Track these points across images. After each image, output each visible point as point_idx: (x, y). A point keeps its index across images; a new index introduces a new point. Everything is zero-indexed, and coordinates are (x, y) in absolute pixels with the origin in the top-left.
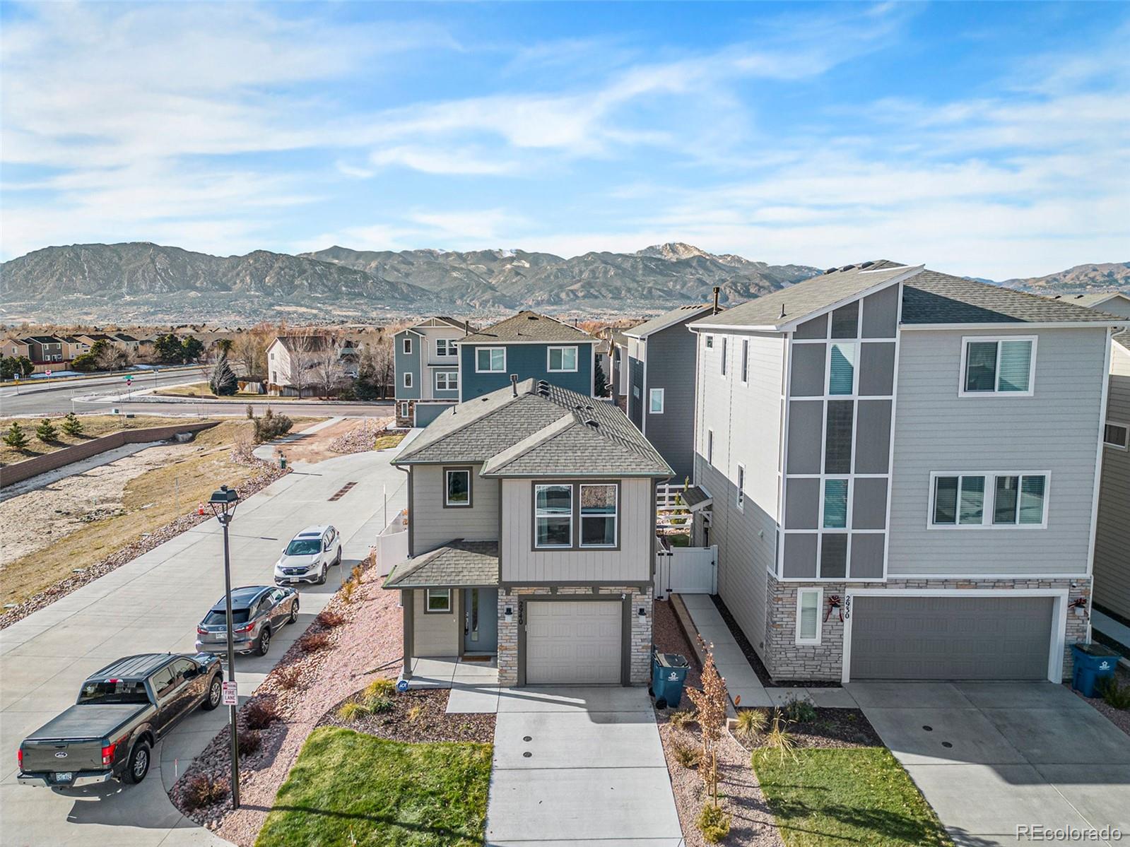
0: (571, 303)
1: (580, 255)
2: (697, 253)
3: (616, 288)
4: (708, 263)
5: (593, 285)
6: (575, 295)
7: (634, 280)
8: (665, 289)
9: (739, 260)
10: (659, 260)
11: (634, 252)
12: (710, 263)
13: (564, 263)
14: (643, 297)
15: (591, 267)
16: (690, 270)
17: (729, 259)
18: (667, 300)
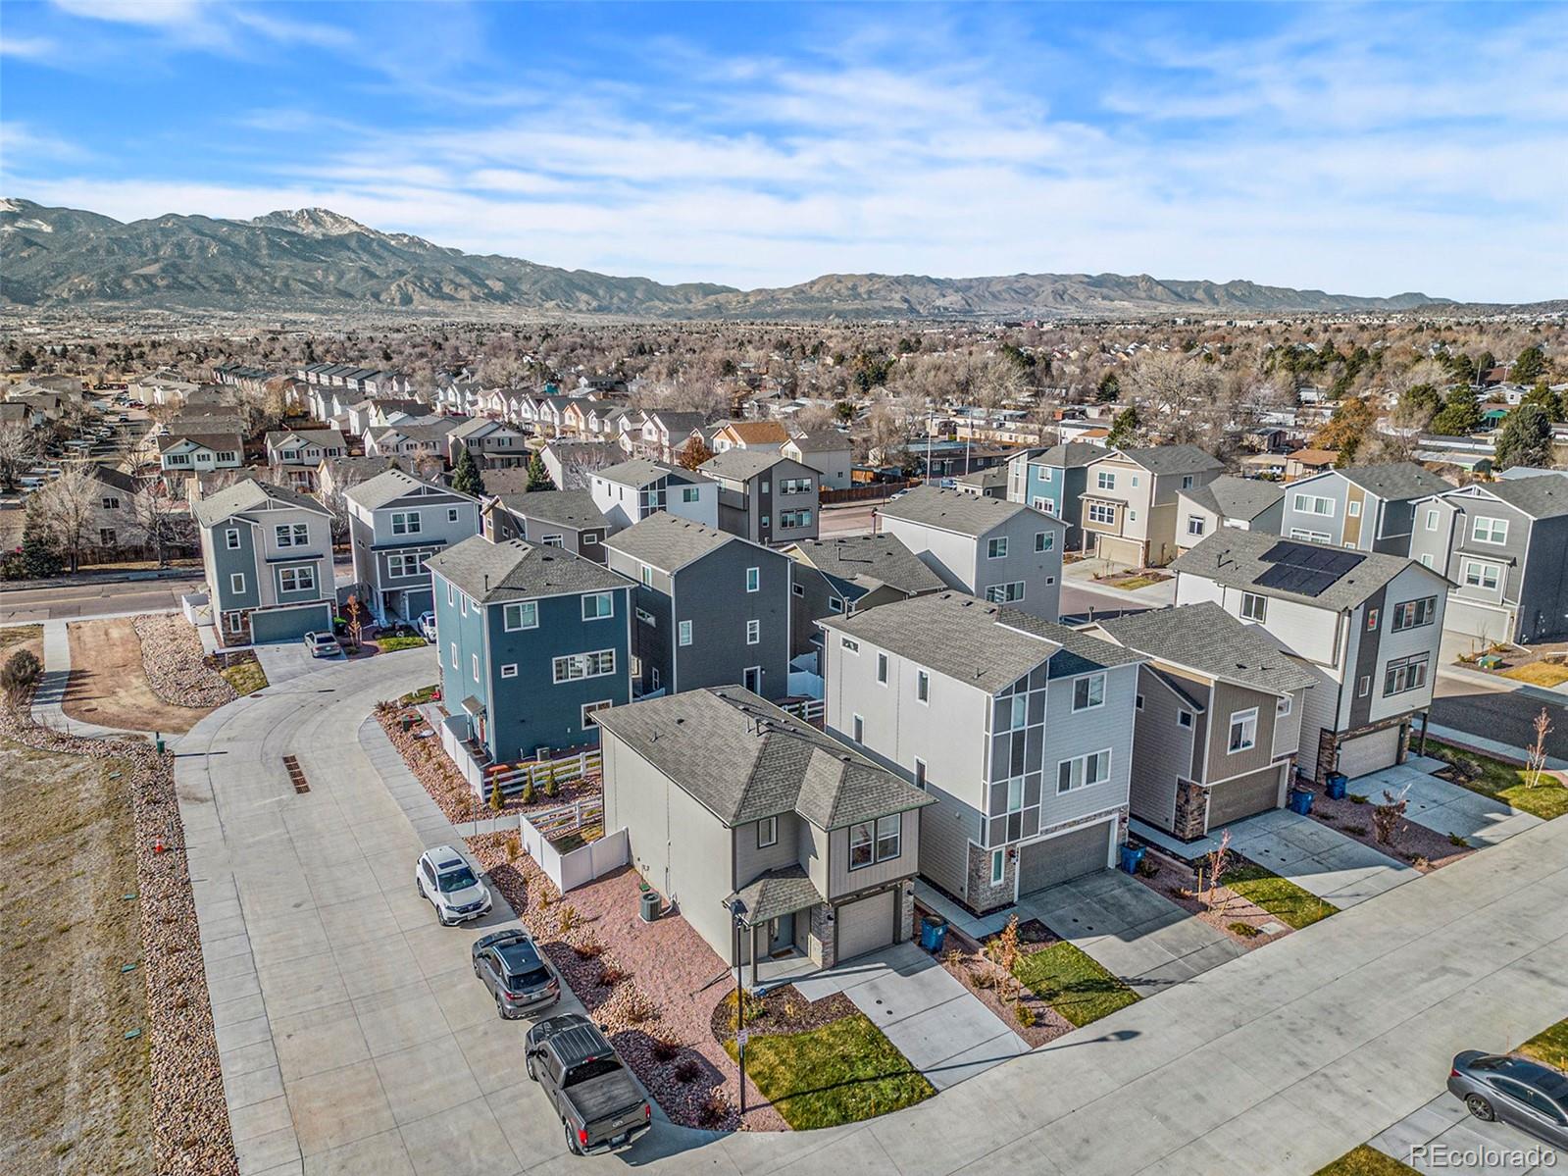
0: (146, 297)
1: (151, 217)
2: (354, 228)
3: (226, 276)
4: (375, 244)
5: (184, 269)
6: (150, 282)
7: (258, 265)
8: (312, 281)
9: (421, 243)
10: (294, 234)
11: (249, 218)
12: (378, 244)
13: (122, 229)
14: (273, 291)
15: (174, 239)
16: (349, 254)
17: (406, 240)
18: (317, 298)
